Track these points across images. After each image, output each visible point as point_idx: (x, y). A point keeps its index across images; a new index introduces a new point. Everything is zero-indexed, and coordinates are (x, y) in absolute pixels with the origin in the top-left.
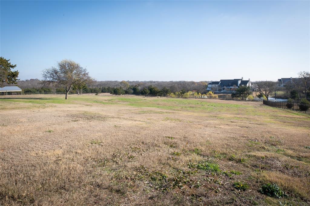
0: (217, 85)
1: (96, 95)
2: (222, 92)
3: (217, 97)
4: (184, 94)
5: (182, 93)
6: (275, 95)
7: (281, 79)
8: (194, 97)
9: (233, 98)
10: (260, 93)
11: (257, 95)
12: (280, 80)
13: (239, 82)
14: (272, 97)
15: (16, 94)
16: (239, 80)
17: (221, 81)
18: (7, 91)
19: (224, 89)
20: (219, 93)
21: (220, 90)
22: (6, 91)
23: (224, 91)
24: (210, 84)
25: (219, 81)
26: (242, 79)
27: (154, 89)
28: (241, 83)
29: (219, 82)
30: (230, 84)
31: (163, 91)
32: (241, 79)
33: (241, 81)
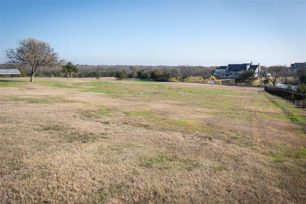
0: (224, 70)
1: (98, 78)
2: (229, 77)
3: (221, 82)
4: (185, 78)
5: (183, 77)
6: (286, 81)
7: (294, 64)
8: (196, 82)
9: (236, 83)
10: (266, 78)
11: (262, 81)
12: (292, 65)
13: (248, 67)
14: (282, 83)
15: (10, 77)
16: (248, 64)
17: (229, 65)
18: (6, 74)
19: (231, 74)
20: (226, 78)
21: (227, 75)
22: (4, 74)
23: (232, 76)
24: (217, 68)
25: (227, 65)
26: (252, 63)
27: (155, 73)
28: (250, 68)
29: (227, 67)
30: (238, 69)
31: (164, 75)
32: (250, 64)
33: (250, 66)
